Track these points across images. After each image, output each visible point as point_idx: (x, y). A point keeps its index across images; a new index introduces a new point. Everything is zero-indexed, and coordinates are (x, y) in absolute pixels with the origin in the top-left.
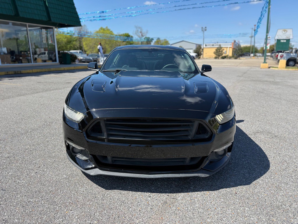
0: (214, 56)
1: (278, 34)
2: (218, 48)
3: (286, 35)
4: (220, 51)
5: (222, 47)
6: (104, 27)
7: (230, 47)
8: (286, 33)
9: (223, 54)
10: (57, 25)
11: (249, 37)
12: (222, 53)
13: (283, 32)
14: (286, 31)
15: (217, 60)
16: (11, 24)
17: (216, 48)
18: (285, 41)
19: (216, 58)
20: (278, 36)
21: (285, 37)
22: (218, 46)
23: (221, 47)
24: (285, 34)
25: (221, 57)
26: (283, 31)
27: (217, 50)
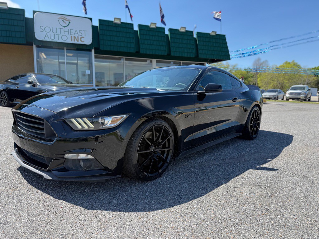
6: (290, 61)
10: (209, 60)
16: (172, 63)
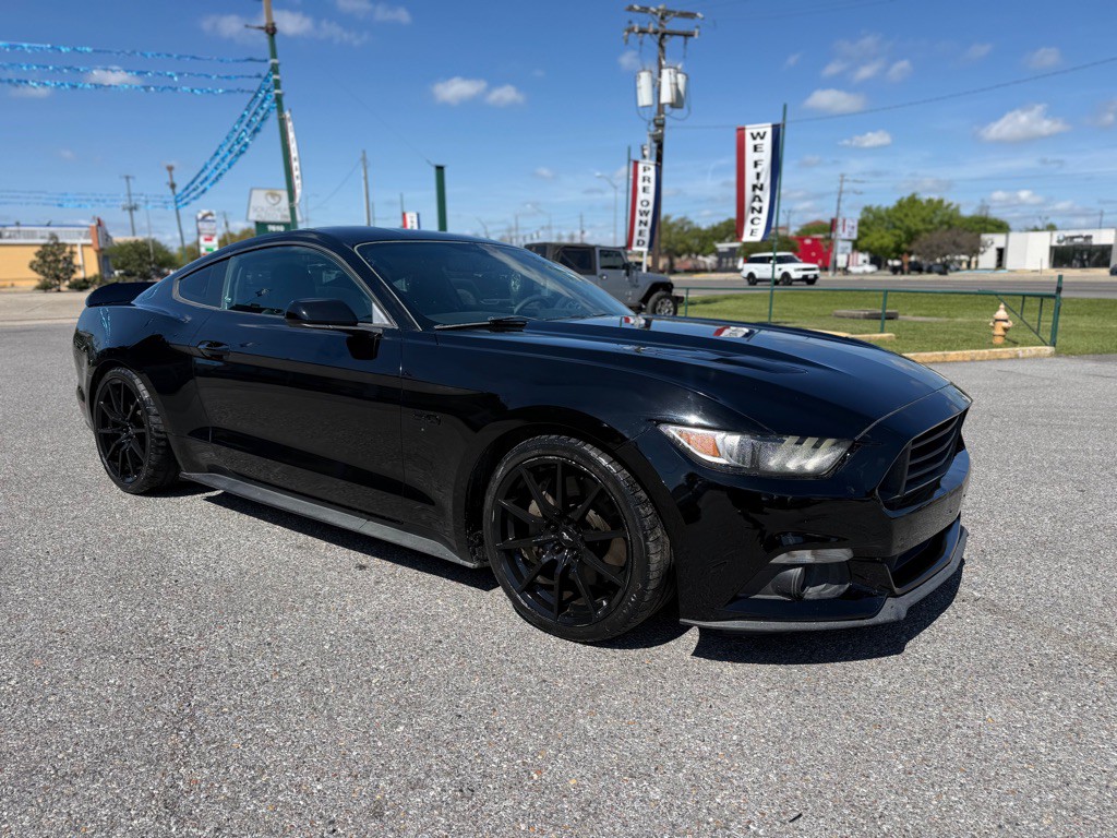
0: (35, 279)
1: (254, 203)
2: (44, 246)
3: (279, 209)
4: (58, 261)
5: (65, 245)
7: (83, 245)
8: (278, 202)
9: (73, 271)
11: (121, 209)
12: (72, 267)
13: (269, 198)
14: (276, 195)
15: (52, 296)
17: (39, 248)
18: (282, 229)
19: (45, 287)
20: (255, 210)
21: (279, 214)
22: (42, 238)
23: (58, 244)
24: (277, 207)
25: (67, 283)
26: (267, 194)
27: (42, 255)
